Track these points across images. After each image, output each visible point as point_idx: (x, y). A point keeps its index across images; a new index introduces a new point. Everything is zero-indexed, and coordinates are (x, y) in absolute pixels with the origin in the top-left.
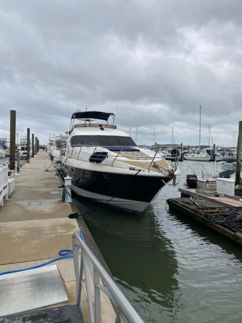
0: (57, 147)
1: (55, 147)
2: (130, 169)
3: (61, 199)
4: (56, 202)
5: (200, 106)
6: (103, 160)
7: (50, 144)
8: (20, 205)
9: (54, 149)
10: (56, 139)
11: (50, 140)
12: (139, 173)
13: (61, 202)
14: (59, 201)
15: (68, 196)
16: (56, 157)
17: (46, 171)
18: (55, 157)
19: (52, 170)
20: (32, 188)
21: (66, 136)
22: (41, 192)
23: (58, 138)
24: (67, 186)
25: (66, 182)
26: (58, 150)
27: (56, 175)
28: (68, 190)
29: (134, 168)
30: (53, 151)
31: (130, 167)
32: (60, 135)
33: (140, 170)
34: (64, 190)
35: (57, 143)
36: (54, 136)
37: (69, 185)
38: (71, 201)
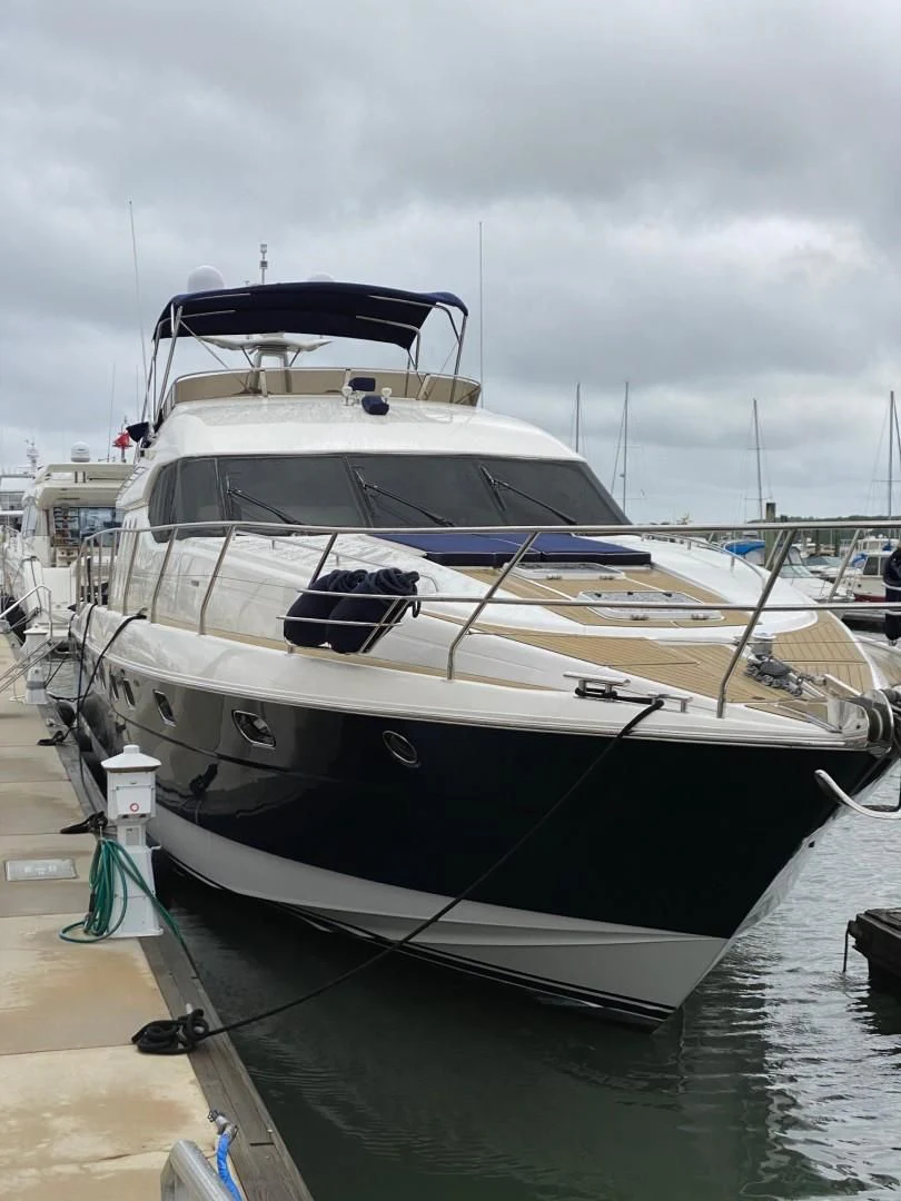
0: (53, 543)
1: (42, 544)
2: (582, 693)
3: (81, 917)
4: (44, 937)
6: (382, 631)
9: (33, 558)
10: (47, 485)
12: (645, 722)
13: (80, 934)
14: (67, 929)
15: (134, 889)
16: (44, 618)
18: (37, 613)
21: (119, 462)
23: (64, 480)
24: (126, 816)
25: (118, 788)
26: (58, 563)
27: (44, 743)
28: (129, 850)
29: (615, 689)
30: (24, 575)
31: (585, 681)
32: (75, 460)
33: (654, 703)
34: (106, 847)
35: (51, 512)
36: (34, 462)
37: (140, 812)
38: (153, 929)
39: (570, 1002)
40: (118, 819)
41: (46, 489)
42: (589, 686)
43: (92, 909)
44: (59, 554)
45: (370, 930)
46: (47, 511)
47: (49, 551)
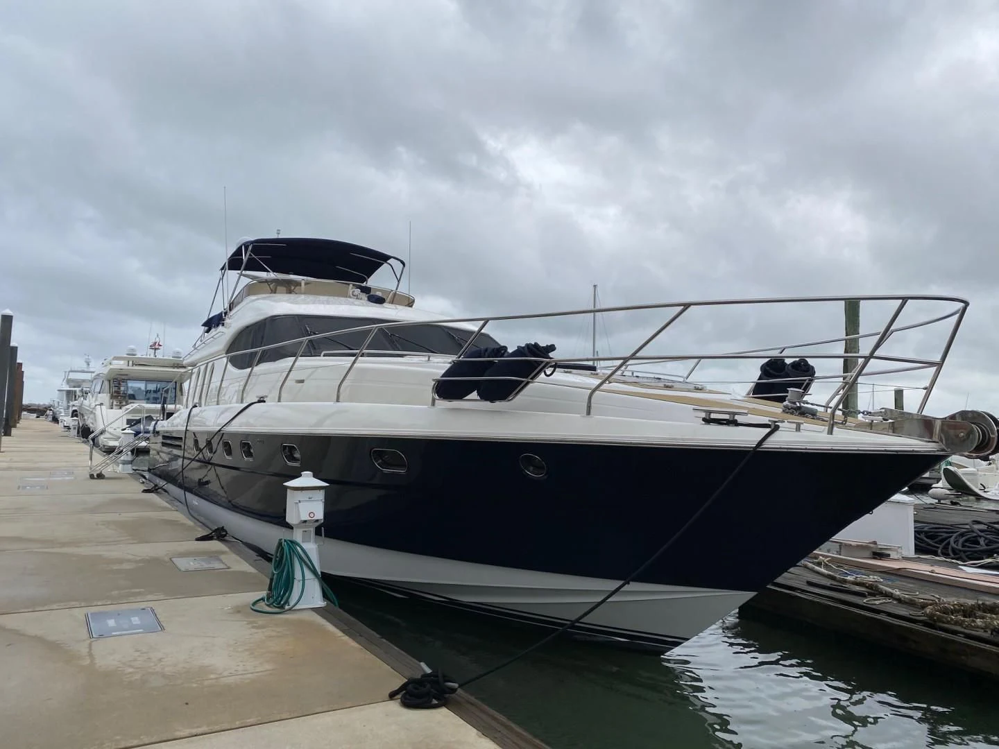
0: (112, 397)
1: (105, 397)
2: (708, 421)
3: (264, 594)
4: (238, 610)
5: (595, 286)
6: (528, 383)
7: (69, 392)
8: (40, 640)
9: (101, 404)
10: (111, 367)
11: (69, 381)
12: (771, 439)
13: (263, 606)
14: (254, 604)
16: (107, 435)
17: (92, 477)
18: (102, 432)
19: (116, 475)
20: (63, 545)
21: (152, 356)
22: (121, 561)
23: (120, 364)
24: (305, 521)
25: (300, 502)
26: (114, 407)
27: (145, 491)
28: (305, 546)
29: (737, 417)
30: (96, 413)
31: (710, 412)
32: (128, 354)
33: (773, 427)
34: (288, 544)
35: (112, 381)
36: (88, 365)
37: (315, 518)
38: (320, 602)
39: (602, 638)
40: (300, 523)
41: (111, 369)
42: (713, 416)
43: (270, 589)
44: (115, 403)
45: (447, 596)
46: (110, 381)
47: (110, 401)
